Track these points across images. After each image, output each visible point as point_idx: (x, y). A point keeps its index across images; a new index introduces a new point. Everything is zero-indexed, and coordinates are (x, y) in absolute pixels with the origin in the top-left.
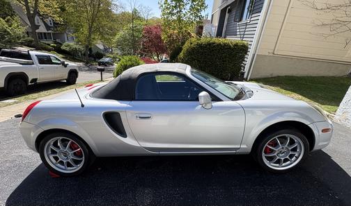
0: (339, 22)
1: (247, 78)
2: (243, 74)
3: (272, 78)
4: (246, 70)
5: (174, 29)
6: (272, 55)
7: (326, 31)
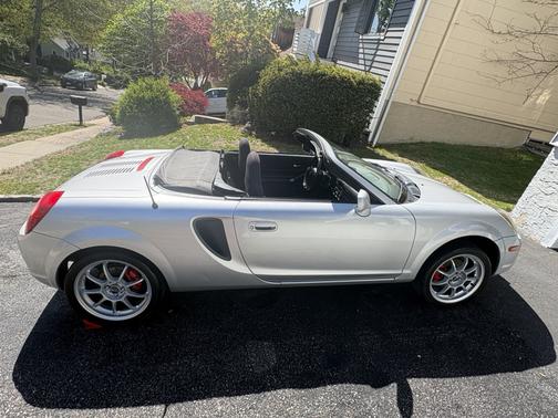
0: (522, 59)
1: (372, 142)
2: (367, 134)
3: (412, 144)
4: (372, 128)
5: (238, 31)
6: (415, 104)
7: (502, 71)
